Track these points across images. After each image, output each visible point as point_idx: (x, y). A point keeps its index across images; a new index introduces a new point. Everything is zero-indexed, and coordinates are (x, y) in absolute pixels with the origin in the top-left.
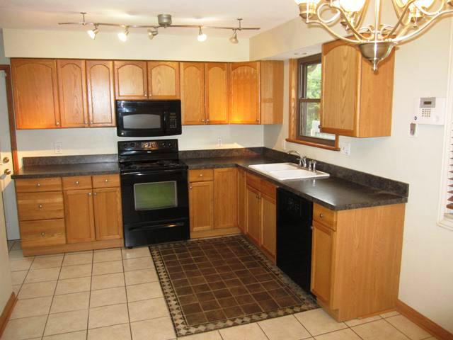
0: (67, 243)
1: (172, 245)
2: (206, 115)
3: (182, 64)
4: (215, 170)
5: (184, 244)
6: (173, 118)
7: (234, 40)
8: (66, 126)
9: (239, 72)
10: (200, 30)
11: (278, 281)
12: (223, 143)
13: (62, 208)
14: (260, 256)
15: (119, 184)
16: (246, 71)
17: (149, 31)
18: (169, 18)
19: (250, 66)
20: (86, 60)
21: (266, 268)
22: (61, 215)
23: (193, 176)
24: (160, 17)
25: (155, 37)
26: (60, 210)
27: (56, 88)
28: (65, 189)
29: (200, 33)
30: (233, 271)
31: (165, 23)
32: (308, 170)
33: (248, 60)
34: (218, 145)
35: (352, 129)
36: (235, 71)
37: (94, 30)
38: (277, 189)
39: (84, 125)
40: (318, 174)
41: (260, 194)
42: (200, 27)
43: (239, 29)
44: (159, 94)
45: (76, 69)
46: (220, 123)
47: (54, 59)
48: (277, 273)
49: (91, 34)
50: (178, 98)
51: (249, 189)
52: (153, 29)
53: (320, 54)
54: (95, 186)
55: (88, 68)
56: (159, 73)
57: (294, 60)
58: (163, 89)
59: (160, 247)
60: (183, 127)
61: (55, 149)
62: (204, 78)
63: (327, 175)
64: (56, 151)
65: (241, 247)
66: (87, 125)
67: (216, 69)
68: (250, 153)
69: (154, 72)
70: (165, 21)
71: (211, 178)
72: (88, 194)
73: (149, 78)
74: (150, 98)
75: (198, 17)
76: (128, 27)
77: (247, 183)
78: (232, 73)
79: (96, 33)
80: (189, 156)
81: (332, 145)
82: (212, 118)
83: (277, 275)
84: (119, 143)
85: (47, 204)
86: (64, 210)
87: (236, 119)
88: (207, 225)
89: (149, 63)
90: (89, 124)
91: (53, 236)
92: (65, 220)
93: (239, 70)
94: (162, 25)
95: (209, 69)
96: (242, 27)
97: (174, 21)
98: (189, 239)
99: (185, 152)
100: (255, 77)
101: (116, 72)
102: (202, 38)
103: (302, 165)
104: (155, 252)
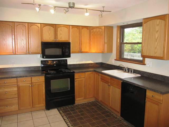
0: (19, 109)
1: (68, 107)
2: (80, 49)
3: (71, 26)
4: (86, 73)
5: (73, 106)
6: (67, 50)
7: (101, 16)
8: (18, 53)
9: (95, 31)
10: (87, 11)
11: (122, 123)
12: (85, 61)
13: (17, 93)
14: (108, 111)
15: (44, 81)
16: (98, 30)
17: (65, 10)
18: (74, 4)
19: (99, 28)
20: (28, 23)
21: (114, 117)
22: (16, 96)
23: (76, 76)
24: (69, 3)
25: (67, 12)
26: (16, 94)
27: (13, 36)
28: (18, 84)
29: (87, 12)
30: (101, 120)
31: (72, 6)
32: (129, 73)
33: (98, 26)
34: (83, 62)
35: (162, 56)
36: (93, 30)
37: (38, 8)
38: (122, 82)
39: (26, 53)
40: (136, 75)
41: (109, 84)
42: (86, 9)
43: (103, 11)
44: (61, 40)
45: (23, 27)
46: (86, 52)
47: (13, 22)
48: (120, 119)
49: (37, 9)
50: (69, 41)
51: (102, 81)
52: (66, 9)
53: (142, 23)
54: (33, 82)
55: (29, 26)
56: (61, 30)
57: (119, 26)
58: (62, 37)
59: (62, 108)
60: (71, 54)
61: (11, 64)
62: (80, 33)
63: (140, 75)
64: (12, 65)
65: (98, 107)
66: (28, 53)
67: (85, 29)
68: (96, 65)
69: (59, 29)
70: (72, 5)
71: (84, 77)
72: (30, 86)
73: (57, 32)
74: (57, 41)
75: (86, 5)
76: (55, 7)
77: (101, 79)
78: (92, 31)
79: (39, 9)
80: (72, 67)
81: (142, 62)
82: (83, 50)
83: (121, 120)
84: (42, 61)
85: (10, 91)
86: (18, 94)
87: (93, 51)
88: (82, 97)
89: (57, 25)
90: (29, 52)
91: (12, 106)
92: (18, 99)
93: (95, 30)
94: (70, 7)
95: (82, 29)
96: (104, 10)
97: (76, 6)
98: (75, 104)
99: (70, 65)
100: (102, 33)
101: (42, 29)
102: (87, 14)
103: (125, 71)
104: (61, 111)
